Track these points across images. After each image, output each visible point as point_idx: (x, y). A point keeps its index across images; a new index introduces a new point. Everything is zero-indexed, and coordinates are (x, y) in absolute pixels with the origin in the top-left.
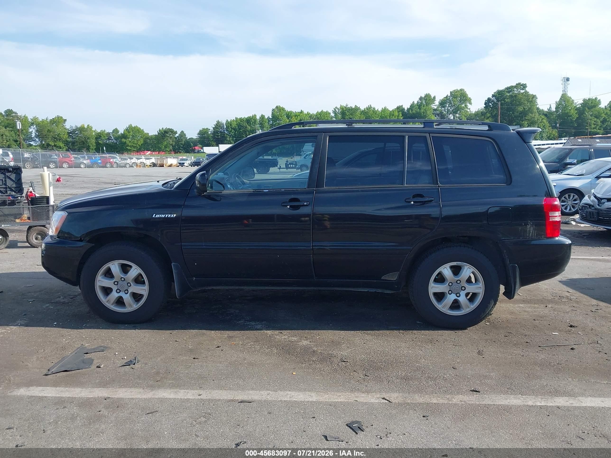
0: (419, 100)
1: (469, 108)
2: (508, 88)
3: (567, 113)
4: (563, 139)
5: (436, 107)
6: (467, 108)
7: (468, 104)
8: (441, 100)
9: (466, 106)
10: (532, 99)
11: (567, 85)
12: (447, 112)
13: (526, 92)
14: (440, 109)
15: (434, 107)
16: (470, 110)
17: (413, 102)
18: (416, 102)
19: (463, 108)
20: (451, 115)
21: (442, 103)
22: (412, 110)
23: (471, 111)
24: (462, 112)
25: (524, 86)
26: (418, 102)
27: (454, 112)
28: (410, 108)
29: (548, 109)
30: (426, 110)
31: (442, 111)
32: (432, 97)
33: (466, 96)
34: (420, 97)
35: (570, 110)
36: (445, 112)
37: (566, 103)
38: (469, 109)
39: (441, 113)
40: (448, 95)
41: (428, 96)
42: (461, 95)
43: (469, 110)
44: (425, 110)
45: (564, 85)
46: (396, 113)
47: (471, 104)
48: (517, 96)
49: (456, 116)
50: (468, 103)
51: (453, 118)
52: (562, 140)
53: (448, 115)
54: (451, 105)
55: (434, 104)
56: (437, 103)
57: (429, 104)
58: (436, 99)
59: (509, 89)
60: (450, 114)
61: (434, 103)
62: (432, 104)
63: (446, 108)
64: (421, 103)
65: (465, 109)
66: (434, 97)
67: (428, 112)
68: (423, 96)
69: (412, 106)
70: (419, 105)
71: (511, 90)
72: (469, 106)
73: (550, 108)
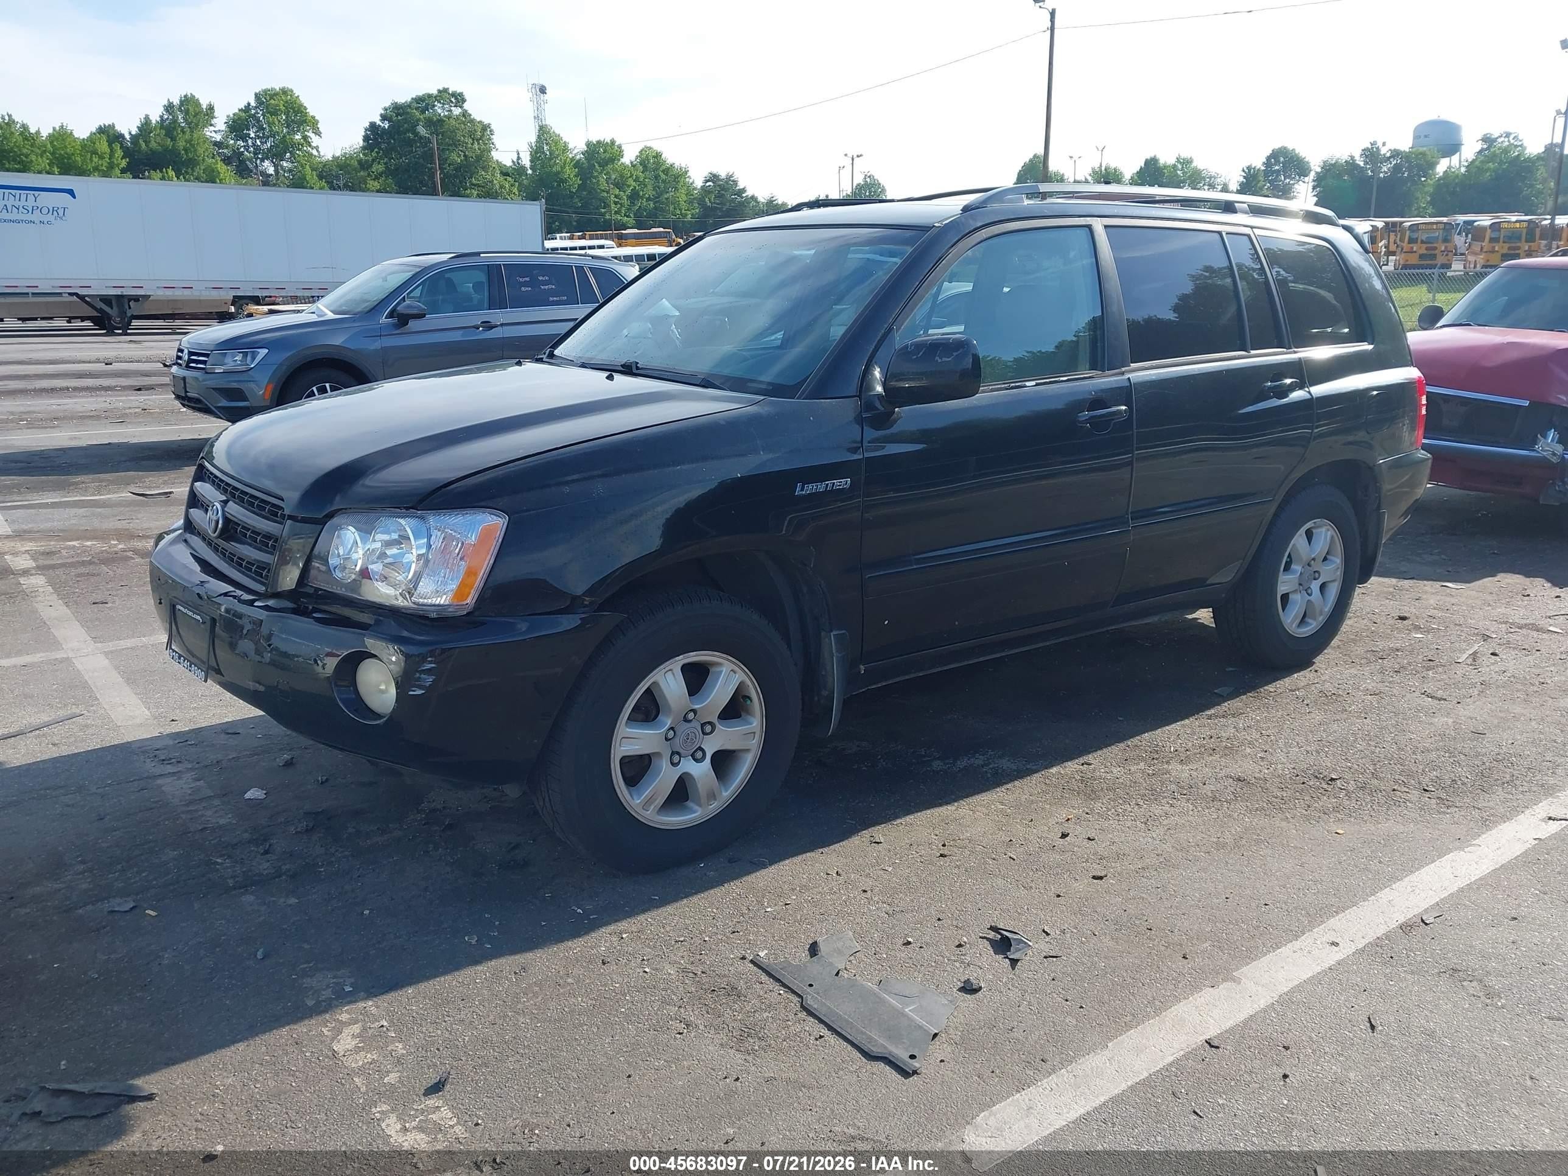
0: (164, 113)
1: (314, 144)
2: (419, 100)
3: (558, 173)
4: (558, 238)
5: (220, 137)
6: (310, 146)
7: (310, 134)
8: (232, 116)
9: (305, 138)
10: (482, 133)
11: (542, 103)
12: (255, 154)
13: (465, 114)
14: (232, 142)
15: (213, 134)
16: (318, 151)
17: (147, 117)
18: (155, 118)
19: (297, 146)
20: (267, 163)
21: (238, 126)
22: (147, 142)
23: (322, 154)
24: (296, 156)
25: (459, 99)
26: (161, 117)
27: (276, 155)
28: (140, 135)
29: (513, 162)
30: (193, 142)
31: (238, 149)
32: (204, 107)
33: (302, 109)
34: (166, 103)
35: (563, 167)
36: (250, 153)
37: (553, 148)
38: (317, 148)
39: (238, 154)
40: (249, 104)
41: (188, 103)
42: (286, 108)
43: (315, 152)
44: (189, 141)
45: (535, 103)
46: (103, 146)
47: (318, 133)
48: (445, 121)
49: (282, 166)
50: (311, 131)
51: (275, 171)
52: (556, 239)
53: (258, 162)
54: (264, 134)
55: (212, 128)
56: (220, 122)
57: (197, 125)
58: (216, 114)
59: (424, 102)
60: (262, 160)
61: (211, 125)
62: (205, 126)
63: (250, 141)
64: (175, 121)
65: (305, 148)
66: (211, 108)
67: (201, 151)
68: (176, 101)
69: (145, 127)
70: (168, 127)
71: (427, 105)
72: (315, 140)
73: (519, 158)
